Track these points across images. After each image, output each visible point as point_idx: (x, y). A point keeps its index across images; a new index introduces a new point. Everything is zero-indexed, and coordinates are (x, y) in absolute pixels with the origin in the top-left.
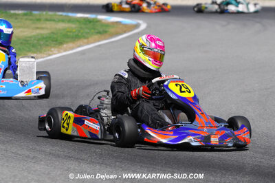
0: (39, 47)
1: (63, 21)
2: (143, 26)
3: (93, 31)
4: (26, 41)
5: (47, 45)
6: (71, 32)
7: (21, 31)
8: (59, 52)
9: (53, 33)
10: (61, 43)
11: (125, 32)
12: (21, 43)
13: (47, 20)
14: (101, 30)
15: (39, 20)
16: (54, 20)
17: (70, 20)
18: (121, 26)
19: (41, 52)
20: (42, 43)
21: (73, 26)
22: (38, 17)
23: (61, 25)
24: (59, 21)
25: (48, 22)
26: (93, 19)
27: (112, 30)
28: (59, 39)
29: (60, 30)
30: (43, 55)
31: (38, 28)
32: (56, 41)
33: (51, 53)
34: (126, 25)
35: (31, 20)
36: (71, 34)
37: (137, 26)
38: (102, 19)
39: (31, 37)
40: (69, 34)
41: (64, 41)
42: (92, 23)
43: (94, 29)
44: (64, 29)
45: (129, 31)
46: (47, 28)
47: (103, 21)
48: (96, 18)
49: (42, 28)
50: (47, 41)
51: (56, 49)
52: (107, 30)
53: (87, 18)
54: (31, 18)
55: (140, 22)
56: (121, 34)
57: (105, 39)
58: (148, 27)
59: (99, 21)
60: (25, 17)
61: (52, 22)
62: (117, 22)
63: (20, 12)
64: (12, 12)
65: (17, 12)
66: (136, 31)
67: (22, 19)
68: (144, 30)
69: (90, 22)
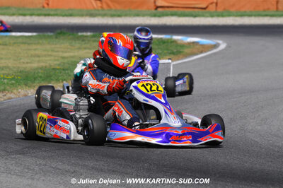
2: (223, 46)
3: (166, 51)
7: (87, 53)
11: (201, 52)
14: (175, 51)
18: (198, 47)
26: (168, 39)
27: (186, 51)
34: (203, 46)
37: (216, 46)
38: (178, 40)
42: (166, 44)
43: (168, 49)
45: (205, 52)
47: (179, 42)
48: (171, 39)
52: (181, 50)
53: (161, 38)
55: (220, 42)
57: (178, 60)
58: (228, 47)
59: (175, 41)
60: (94, 39)
62: (194, 43)
63: (89, 34)
64: (80, 34)
65: (85, 34)
66: (215, 51)
67: (89, 41)
68: (223, 50)
69: (164, 43)
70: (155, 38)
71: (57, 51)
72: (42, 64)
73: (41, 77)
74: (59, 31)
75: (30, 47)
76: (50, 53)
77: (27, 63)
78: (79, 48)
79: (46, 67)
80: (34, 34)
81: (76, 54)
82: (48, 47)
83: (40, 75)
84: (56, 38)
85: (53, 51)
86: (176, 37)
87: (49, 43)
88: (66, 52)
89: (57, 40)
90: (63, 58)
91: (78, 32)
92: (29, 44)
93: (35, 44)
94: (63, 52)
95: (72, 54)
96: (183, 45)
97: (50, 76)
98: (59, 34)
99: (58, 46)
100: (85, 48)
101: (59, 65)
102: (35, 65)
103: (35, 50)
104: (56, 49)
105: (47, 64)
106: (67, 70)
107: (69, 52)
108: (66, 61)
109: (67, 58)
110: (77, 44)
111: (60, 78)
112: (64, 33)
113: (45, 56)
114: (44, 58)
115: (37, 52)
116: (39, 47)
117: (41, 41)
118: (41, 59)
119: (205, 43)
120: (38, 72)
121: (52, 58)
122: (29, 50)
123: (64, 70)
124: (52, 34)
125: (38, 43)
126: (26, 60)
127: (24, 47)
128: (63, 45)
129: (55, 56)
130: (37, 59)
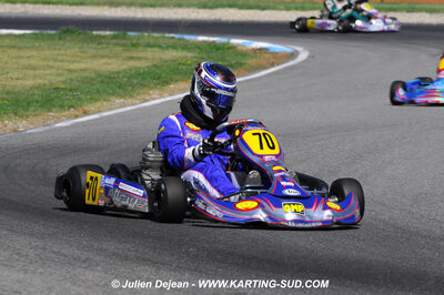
0: (130, 88)
1: (174, 47)
2: (303, 55)
4: (110, 78)
5: (143, 86)
6: (184, 64)
7: (105, 64)
8: (161, 96)
9: (155, 66)
10: (166, 83)
11: (273, 65)
12: (102, 82)
13: (148, 45)
14: (234, 62)
15: (135, 46)
16: (160, 46)
17: (186, 46)
18: (266, 56)
19: (131, 96)
20: (135, 82)
21: (189, 55)
22: (135, 42)
23: (171, 54)
24: (168, 47)
25: (149, 49)
26: (224, 44)
27: (251, 62)
28: (164, 75)
29: (166, 61)
30: (134, 101)
31: (131, 58)
32: (159, 78)
33: (148, 97)
34: (275, 54)
35: (123, 45)
36: (184, 68)
37: (293, 55)
38: (238, 45)
39: (119, 73)
40: (180, 67)
41: (171, 79)
42: (220, 51)
43: (223, 60)
44: (174, 61)
45: (278, 64)
46: (147, 59)
47: (239, 48)
48: (228, 43)
49: (139, 59)
50: (144, 78)
51: (157, 92)
52: (243, 61)
53: (214, 42)
54: (124, 41)
55: (300, 49)
56: (266, 68)
57: (239, 76)
58: (311, 57)
59: (233, 47)
60: (114, 41)
61: (156, 49)
62: (260, 49)
63: (108, 33)
64: (94, 33)
65: (102, 33)
66: (291, 63)
67: (108, 44)
68: (304, 61)
69: (218, 49)
70: (205, 42)
71: (62, 61)
72: (40, 81)
73: (37, 102)
74: (64, 28)
75: (22, 53)
76: (50, 63)
77: (17, 79)
78: (94, 57)
79: (45, 85)
80: (28, 32)
81: (89, 66)
82: (48, 53)
83: (36, 97)
84: (60, 39)
85: (55, 60)
86: (235, 41)
87: (49, 48)
88: (74, 62)
89: (61, 42)
90: (70, 71)
91: (93, 30)
92: (20, 48)
93: (29, 48)
94: (69, 61)
95: (82, 66)
96: (245, 54)
97: (52, 100)
98: (65, 32)
99: (62, 52)
100: (102, 57)
101: (64, 82)
102: (29, 83)
103: (29, 57)
104: (60, 58)
105: (47, 82)
106: (76, 91)
107: (78, 62)
108: (74, 76)
109: (76, 71)
110: (91, 49)
111: (66, 102)
112: (72, 32)
113: (43, 68)
114: (41, 72)
115: (32, 62)
116: (35, 53)
117: (37, 44)
118: (37, 72)
119: (277, 50)
120: (34, 94)
121: (54, 71)
122: (20, 57)
123: (70, 90)
124: (53, 32)
125: (34, 47)
126: (15, 75)
128: (69, 51)
129: (58, 69)
130: (32, 72)
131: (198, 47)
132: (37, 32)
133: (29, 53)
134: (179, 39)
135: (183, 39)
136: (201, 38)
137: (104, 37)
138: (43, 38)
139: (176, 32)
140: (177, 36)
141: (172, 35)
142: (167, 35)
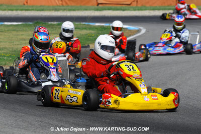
1: (85, 29)
2: (143, 31)
6: (91, 36)
11: (130, 36)
16: (79, 28)
17: (91, 28)
18: (127, 31)
21: (93, 32)
23: (84, 32)
24: (83, 29)
26: (107, 27)
29: (83, 35)
34: (130, 30)
36: (91, 38)
37: (139, 31)
40: (89, 38)
42: (106, 30)
44: (86, 35)
45: (133, 35)
48: (110, 26)
53: (103, 26)
55: (141, 28)
58: (146, 31)
60: (58, 26)
61: (78, 30)
63: (55, 23)
64: (49, 23)
65: (53, 23)
66: (138, 35)
67: (56, 28)
68: (144, 34)
69: (105, 29)
70: (99, 26)
74: (36, 21)
75: (18, 33)
77: (18, 45)
78: (51, 34)
80: (20, 23)
84: (34, 26)
92: (17, 31)
93: (21, 31)
98: (36, 23)
100: (54, 34)
103: (22, 35)
112: (39, 23)
115: (23, 37)
116: (24, 33)
117: (25, 29)
122: (18, 35)
124: (31, 23)
125: (23, 30)
126: (17, 43)
127: (14, 33)
130: (24, 42)
131: (96, 28)
132: (24, 23)
133: (21, 33)
134: (87, 25)
135: (89, 25)
136: (97, 24)
137: (54, 25)
138: (27, 26)
139: (86, 21)
140: (86, 23)
141: (84, 23)
142: (82, 23)
